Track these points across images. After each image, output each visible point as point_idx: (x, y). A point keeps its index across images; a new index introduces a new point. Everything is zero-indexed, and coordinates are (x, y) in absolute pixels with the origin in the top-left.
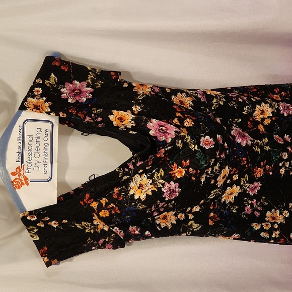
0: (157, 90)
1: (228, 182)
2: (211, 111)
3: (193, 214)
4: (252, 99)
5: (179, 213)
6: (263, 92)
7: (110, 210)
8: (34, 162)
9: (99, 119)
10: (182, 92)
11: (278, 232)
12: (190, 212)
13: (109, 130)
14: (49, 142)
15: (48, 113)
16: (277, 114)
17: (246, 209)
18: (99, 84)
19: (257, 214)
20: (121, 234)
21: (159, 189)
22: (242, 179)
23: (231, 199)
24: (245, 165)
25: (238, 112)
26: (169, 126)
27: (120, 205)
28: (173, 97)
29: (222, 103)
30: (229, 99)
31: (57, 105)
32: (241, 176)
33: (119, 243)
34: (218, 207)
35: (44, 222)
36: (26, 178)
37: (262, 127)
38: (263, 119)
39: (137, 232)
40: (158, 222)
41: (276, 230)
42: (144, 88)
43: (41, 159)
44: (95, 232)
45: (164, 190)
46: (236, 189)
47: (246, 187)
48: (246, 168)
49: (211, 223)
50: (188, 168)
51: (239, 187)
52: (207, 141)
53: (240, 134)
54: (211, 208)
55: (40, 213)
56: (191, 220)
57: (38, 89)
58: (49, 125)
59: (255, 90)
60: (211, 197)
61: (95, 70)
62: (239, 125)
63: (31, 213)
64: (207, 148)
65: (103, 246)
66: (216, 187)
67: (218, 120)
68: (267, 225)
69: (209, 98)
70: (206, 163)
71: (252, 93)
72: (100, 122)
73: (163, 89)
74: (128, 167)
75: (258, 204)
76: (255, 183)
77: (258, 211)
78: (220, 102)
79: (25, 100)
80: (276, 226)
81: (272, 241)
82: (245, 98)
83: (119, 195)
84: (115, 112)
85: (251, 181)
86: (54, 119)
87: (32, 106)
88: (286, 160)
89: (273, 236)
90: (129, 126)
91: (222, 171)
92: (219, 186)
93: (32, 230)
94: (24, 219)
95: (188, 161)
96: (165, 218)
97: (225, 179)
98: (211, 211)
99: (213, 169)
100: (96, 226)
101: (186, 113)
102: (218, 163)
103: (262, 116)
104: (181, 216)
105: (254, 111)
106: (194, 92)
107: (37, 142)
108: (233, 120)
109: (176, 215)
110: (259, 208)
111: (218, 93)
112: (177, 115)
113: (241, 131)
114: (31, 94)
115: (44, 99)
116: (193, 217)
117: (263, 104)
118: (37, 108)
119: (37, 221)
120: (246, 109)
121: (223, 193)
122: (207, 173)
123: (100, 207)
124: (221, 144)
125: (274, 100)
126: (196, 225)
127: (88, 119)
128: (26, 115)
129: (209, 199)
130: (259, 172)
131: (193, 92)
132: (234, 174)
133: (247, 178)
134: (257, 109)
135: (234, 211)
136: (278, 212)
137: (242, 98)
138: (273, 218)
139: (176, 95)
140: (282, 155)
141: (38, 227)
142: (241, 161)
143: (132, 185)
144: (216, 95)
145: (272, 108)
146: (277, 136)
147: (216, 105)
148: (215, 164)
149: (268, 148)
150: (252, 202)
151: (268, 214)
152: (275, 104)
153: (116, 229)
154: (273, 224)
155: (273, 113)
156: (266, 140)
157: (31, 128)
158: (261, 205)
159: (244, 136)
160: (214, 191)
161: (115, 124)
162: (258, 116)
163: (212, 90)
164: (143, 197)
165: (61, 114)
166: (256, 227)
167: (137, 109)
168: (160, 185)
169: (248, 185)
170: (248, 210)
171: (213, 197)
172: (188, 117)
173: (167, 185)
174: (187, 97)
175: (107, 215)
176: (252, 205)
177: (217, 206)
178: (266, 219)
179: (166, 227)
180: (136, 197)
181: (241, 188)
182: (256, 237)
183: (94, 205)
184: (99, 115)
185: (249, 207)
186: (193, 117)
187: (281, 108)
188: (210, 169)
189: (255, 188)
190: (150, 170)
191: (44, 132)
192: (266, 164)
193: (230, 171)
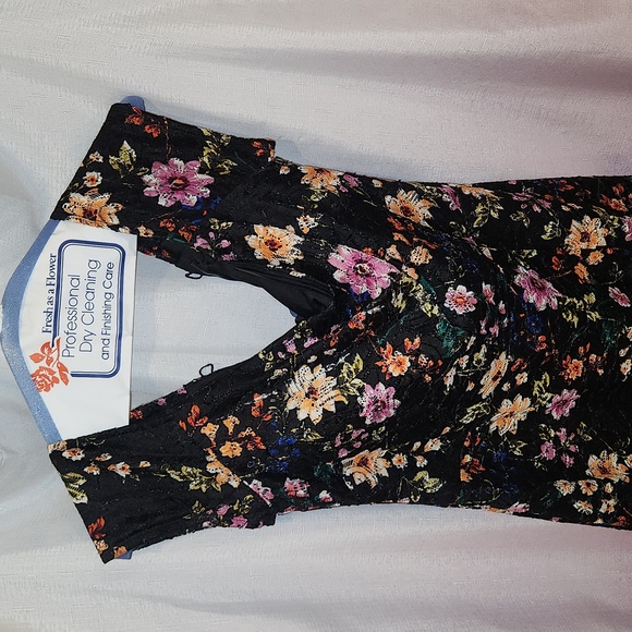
0: (353, 182)
1: (506, 387)
2: (471, 231)
3: (426, 455)
4: (564, 208)
5: (395, 453)
6: (588, 193)
7: (244, 441)
8: (80, 332)
9: (225, 243)
10: (408, 187)
11: (612, 502)
12: (420, 451)
13: (247, 269)
14: (114, 290)
15: (115, 228)
16: (616, 240)
17: (544, 448)
19: (568, 460)
20: (267, 495)
21: (352, 399)
22: (537, 383)
23: (510, 426)
24: (544, 351)
25: (531, 236)
26: (377, 261)
27: (265, 431)
28: (388, 198)
29: (496, 216)
30: (511, 206)
31: (134, 210)
32: (535, 375)
33: (261, 516)
34: (481, 442)
35: (99, 464)
36: (62, 368)
37: (584, 269)
38: (586, 253)
39: (301, 493)
40: (348, 472)
41: (608, 497)
42: (325, 177)
43: (97, 328)
44: (211, 490)
45: (364, 401)
46: (523, 405)
47: (544, 400)
48: (545, 358)
49: (464, 477)
50: (417, 356)
51: (528, 400)
52: (460, 298)
53: (533, 284)
54: (466, 444)
55: (92, 445)
56: (421, 469)
57: (95, 174)
58: (115, 255)
59: (570, 187)
60: (467, 420)
61: (219, 135)
62: (532, 264)
63: (71, 444)
64: (460, 311)
65: (227, 521)
66: (479, 399)
67: (487, 252)
68: (588, 485)
69: (469, 202)
70: (455, 346)
71: (562, 195)
72: (227, 251)
73: (366, 181)
74: (284, 350)
75: (571, 438)
76: (565, 391)
77: (571, 454)
78: (492, 213)
79: (65, 197)
80: (609, 488)
81: (600, 521)
82: (548, 205)
83: (264, 409)
84: (259, 228)
85: (556, 387)
86: (127, 240)
87: (79, 211)
89: (602, 510)
90: (290, 260)
91: (493, 364)
92: (484, 397)
93: (74, 480)
94: (56, 457)
95: (417, 340)
96: (364, 463)
97: (498, 382)
98: (467, 450)
99: (471, 359)
100: (212, 477)
101: (416, 234)
102: (484, 346)
103: (584, 246)
104: (400, 461)
105: (566, 234)
106: (435, 189)
107: (89, 291)
108: (519, 252)
109: (388, 457)
110: (573, 448)
111: (488, 192)
112: (396, 238)
113: (537, 277)
114: (78, 185)
115: (107, 196)
116: (426, 462)
117: (587, 218)
118: (90, 216)
119: (85, 462)
120: (548, 229)
121: (493, 412)
122: (458, 368)
123: (223, 437)
124: (491, 304)
125: (610, 211)
126: (433, 480)
127: (200, 242)
128: (65, 230)
129: (462, 424)
130: (574, 369)
131: (431, 190)
132: (519, 371)
133: (548, 381)
134: (573, 229)
135: (516, 453)
136: (614, 457)
137: (539, 205)
138: (604, 470)
139: (394, 195)
140: (627, 333)
141: (85, 475)
142: (534, 343)
143: (293, 388)
144: (483, 197)
145: (607, 227)
146: (616, 290)
147: (484, 218)
148: (476, 348)
149: (595, 316)
150: (558, 433)
151: (593, 460)
152: (613, 220)
153: (256, 485)
154: (601, 483)
155: (608, 238)
156: (592, 298)
157: (76, 260)
158: (578, 441)
159: (542, 289)
160: (474, 407)
161: (259, 255)
162: (574, 244)
163: (474, 185)
164: (316, 416)
165: (142, 229)
166: (565, 488)
167: (308, 223)
168: (353, 391)
169: (549, 395)
170: (548, 452)
171: (471, 419)
172: (419, 244)
173: (369, 391)
174: (420, 198)
175: (238, 452)
176: (556, 440)
177: (479, 439)
178: (588, 472)
179: (366, 484)
180: (302, 416)
181: (534, 402)
182: (563, 511)
183: (210, 430)
184: (225, 234)
185: (549, 444)
186: (432, 243)
187: (627, 229)
188: (467, 357)
189: (565, 402)
190: (333, 358)
191: (104, 268)
192: (591, 352)
193: (511, 364)
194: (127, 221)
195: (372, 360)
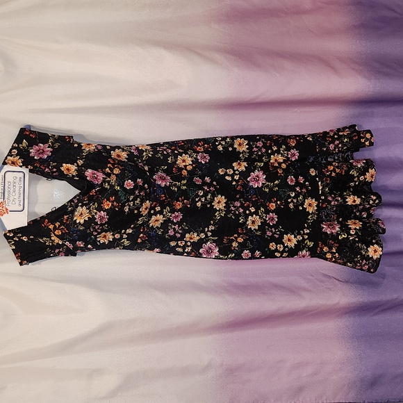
0: (100, 148)
1: (152, 212)
2: (142, 161)
3: (127, 234)
4: (176, 152)
5: (116, 233)
7: (62, 230)
8: (11, 198)
9: (55, 170)
10: (119, 148)
11: (190, 248)
12: (125, 233)
13: (62, 176)
14: (22, 185)
15: (21, 166)
16: (195, 161)
17: (170, 231)
18: (57, 145)
19: (178, 235)
20: (71, 247)
21: (93, 216)
22: (164, 210)
23: (158, 224)
24: (164, 200)
26: (99, 174)
27: (67, 227)
28: (112, 152)
29: (150, 156)
31: (27, 160)
32: (163, 207)
34: (147, 230)
35: (18, 237)
36: (7, 209)
37: (186, 172)
38: (186, 166)
39: (82, 246)
40: (98, 239)
41: (189, 246)
42: (90, 146)
43: (17, 197)
45: (97, 217)
46: (160, 217)
47: (168, 216)
48: (166, 202)
49: (139, 241)
50: (113, 202)
51: (162, 216)
52: (129, 184)
53: (161, 178)
54: (141, 230)
55: (16, 232)
56: (124, 238)
57: (15, 150)
58: (22, 175)
59: (183, 144)
60: (140, 222)
61: (54, 135)
62: (164, 171)
63: (9, 231)
64: (129, 188)
66: (142, 215)
67: (146, 168)
68: (182, 243)
69: (141, 152)
70: (125, 199)
71: (179, 147)
72: (55, 172)
73: (104, 147)
74: (74, 202)
75: (180, 228)
76: (176, 213)
77: (179, 233)
79: (6, 158)
80: (189, 244)
82: (170, 151)
83: (67, 220)
84: (64, 165)
85: (172, 211)
86: (26, 170)
87: (10, 162)
88: (202, 196)
89: (186, 251)
90: (74, 174)
91: (144, 204)
92: (144, 215)
93: (11, 242)
94: (5, 235)
95: (114, 198)
96: (105, 237)
97: (148, 210)
98: (142, 233)
99: (134, 203)
100: (53, 241)
102: (138, 199)
103: (184, 164)
104: (117, 236)
105: (176, 160)
106: (129, 148)
107: (14, 186)
108: (160, 167)
109: (113, 235)
111: (148, 148)
112: (109, 166)
113: (164, 176)
114: (10, 154)
115: (18, 157)
116: (126, 236)
117: (184, 155)
118: (13, 163)
119: (14, 237)
120: (169, 159)
121: (149, 220)
122: (129, 206)
123: (55, 228)
124: (141, 185)
126: (127, 242)
127: (47, 170)
128: (6, 168)
129: (138, 224)
130: (179, 205)
131: (127, 148)
132: (155, 206)
133: (169, 209)
134: (179, 159)
135: (159, 233)
136: (196, 234)
137: (166, 151)
138: (190, 238)
139: (114, 151)
140: (198, 193)
141: (14, 241)
142: (160, 197)
143: (76, 213)
144: (146, 149)
145: (192, 157)
146: (197, 178)
147: (146, 157)
148: (134, 200)
149: (184, 187)
150: (175, 227)
151: (187, 235)
152: (194, 155)
153: (67, 243)
155: (192, 161)
156: (185, 182)
157: (9, 177)
158: (182, 229)
159: (164, 179)
160: (141, 218)
161: (65, 172)
162: (180, 164)
164: (82, 221)
165: (29, 167)
166: (173, 244)
167: (80, 162)
168: (93, 214)
169: (170, 214)
170: (171, 233)
172: (117, 167)
173: (98, 213)
174: (123, 152)
175: (60, 233)
176: (174, 229)
178: (184, 239)
179: (104, 243)
180: (78, 222)
181: (164, 216)
183: (51, 227)
184: (54, 167)
185: (172, 230)
186: (121, 167)
187: (199, 158)
188: (132, 202)
189: (177, 216)
190: (88, 204)
191: (18, 179)
192: (184, 199)
193: (151, 204)
194: (25, 164)
195: (100, 204)
